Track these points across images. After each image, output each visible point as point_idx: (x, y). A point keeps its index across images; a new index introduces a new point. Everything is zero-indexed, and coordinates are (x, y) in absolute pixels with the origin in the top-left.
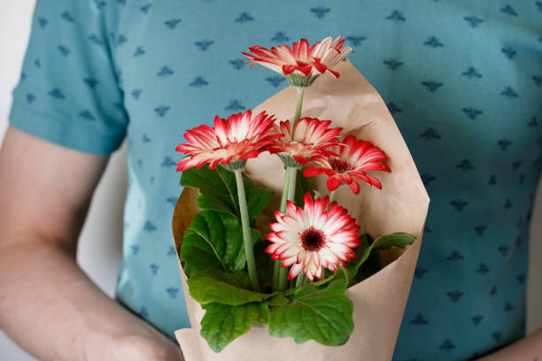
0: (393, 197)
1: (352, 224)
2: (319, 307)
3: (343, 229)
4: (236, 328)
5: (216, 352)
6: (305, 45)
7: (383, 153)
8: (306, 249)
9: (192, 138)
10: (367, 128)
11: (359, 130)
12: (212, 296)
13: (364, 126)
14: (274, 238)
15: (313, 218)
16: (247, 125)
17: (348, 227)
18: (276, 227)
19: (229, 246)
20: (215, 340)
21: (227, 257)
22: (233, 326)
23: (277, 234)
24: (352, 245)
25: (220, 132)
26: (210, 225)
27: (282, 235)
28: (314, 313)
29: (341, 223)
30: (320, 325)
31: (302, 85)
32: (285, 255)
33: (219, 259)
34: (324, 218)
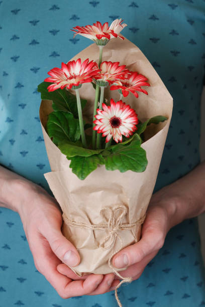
0: (151, 99)
1: (135, 113)
2: (129, 154)
3: (130, 116)
4: (91, 167)
5: (82, 180)
6: (99, 25)
7: (145, 77)
8: (113, 127)
9: (53, 74)
10: (134, 65)
11: (130, 66)
12: (75, 153)
13: (133, 64)
14: (98, 123)
15: (116, 111)
16: (80, 66)
17: (132, 115)
18: (98, 117)
19: (71, 129)
20: (81, 175)
21: (70, 134)
22: (89, 167)
23: (100, 120)
24: (135, 123)
25: (65, 71)
26: (60, 119)
27: (102, 120)
28: (128, 157)
29: (129, 113)
30: (132, 163)
31: (103, 45)
32: (104, 131)
33: (67, 135)
34: (121, 111)
